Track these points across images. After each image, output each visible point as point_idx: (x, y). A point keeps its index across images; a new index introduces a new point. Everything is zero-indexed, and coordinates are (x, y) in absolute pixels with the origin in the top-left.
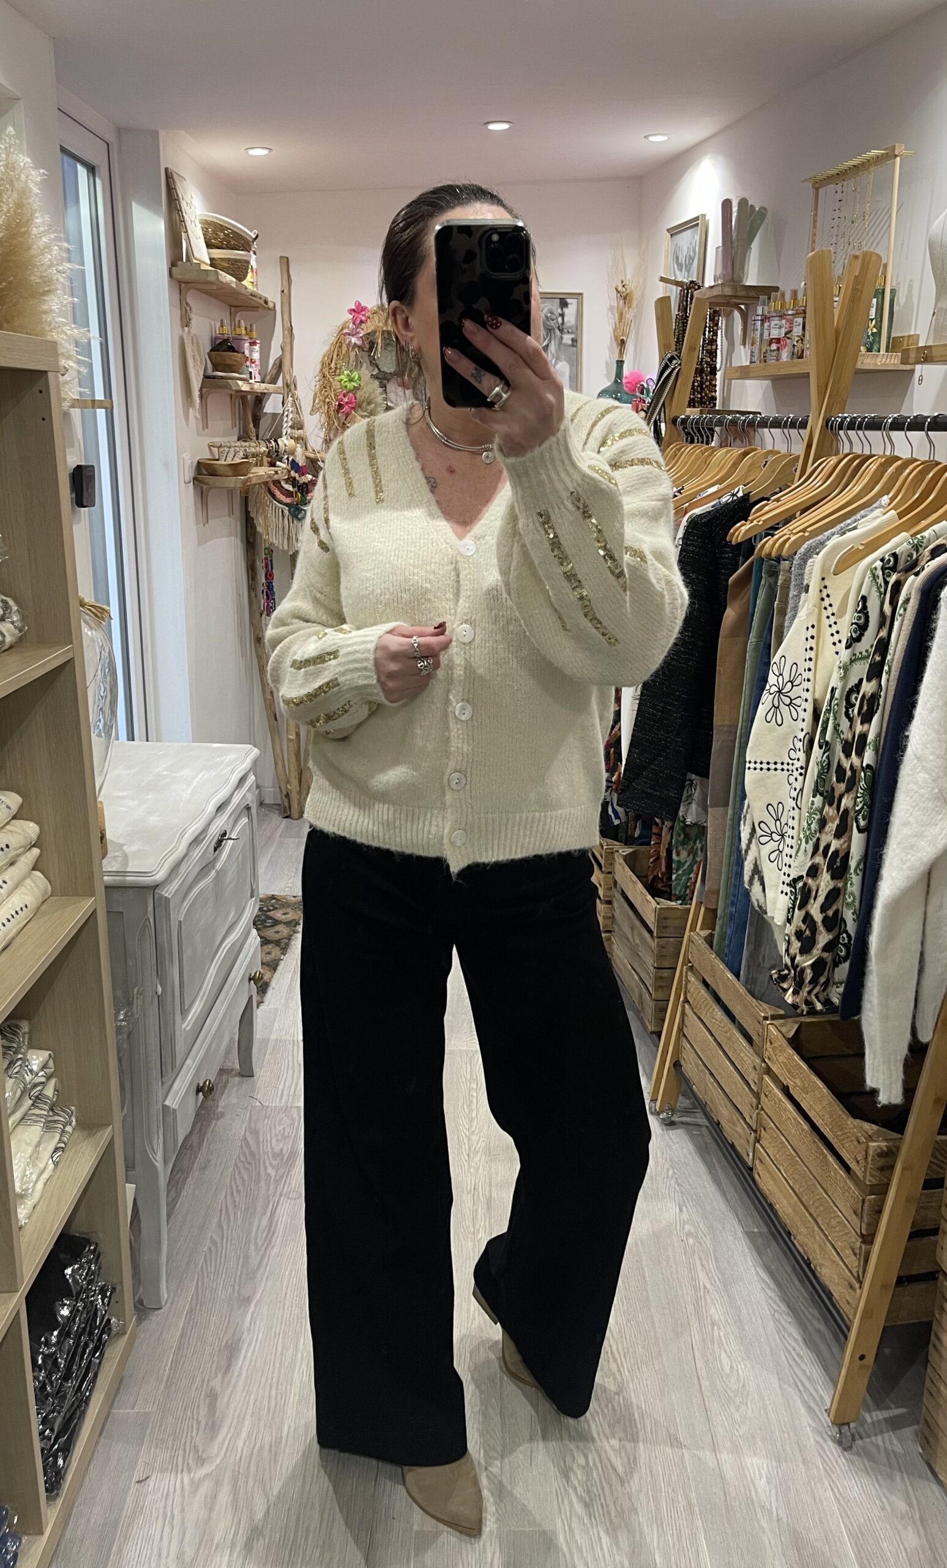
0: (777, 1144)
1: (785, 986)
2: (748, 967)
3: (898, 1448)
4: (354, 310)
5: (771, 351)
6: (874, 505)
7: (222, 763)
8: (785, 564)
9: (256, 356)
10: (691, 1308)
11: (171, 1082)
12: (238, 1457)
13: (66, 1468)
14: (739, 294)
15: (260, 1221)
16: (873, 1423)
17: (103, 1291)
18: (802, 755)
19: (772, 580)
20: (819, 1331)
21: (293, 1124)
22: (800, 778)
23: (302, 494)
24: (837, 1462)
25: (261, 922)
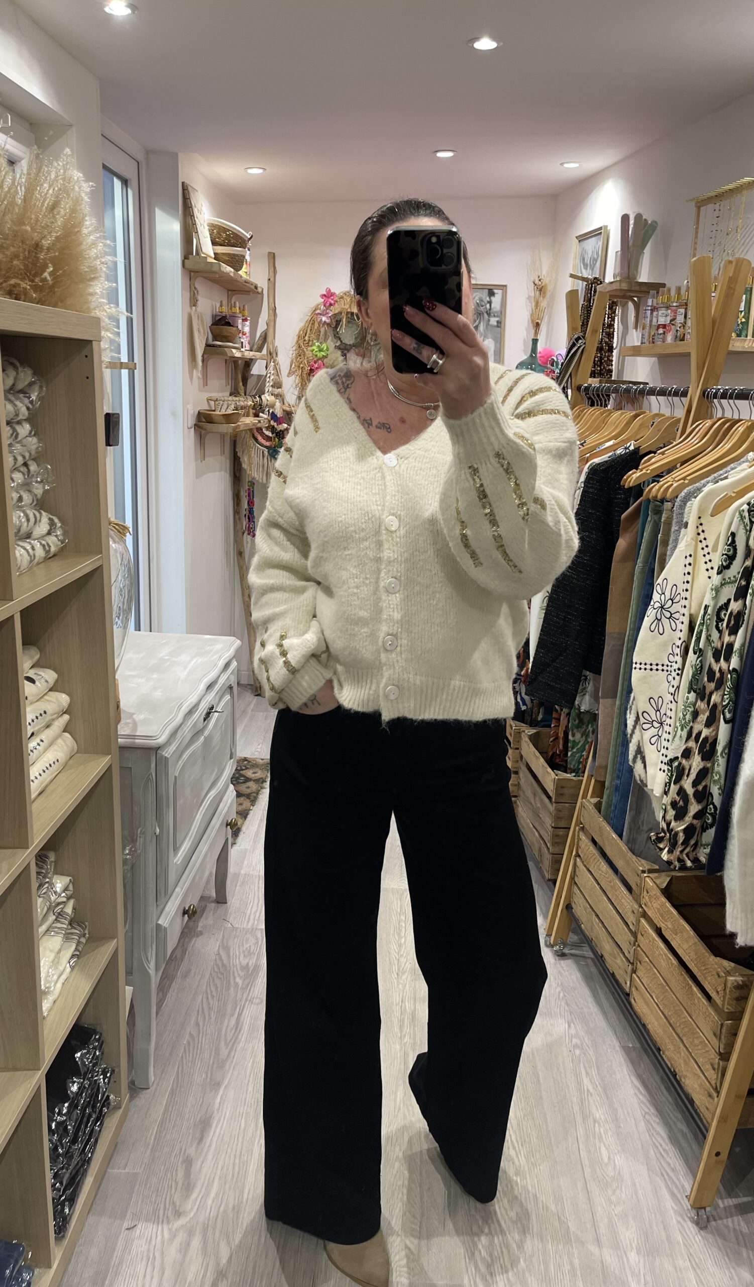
0: (650, 975)
1: (661, 846)
2: (630, 829)
3: (745, 1229)
4: (325, 295)
5: (658, 334)
6: (742, 460)
7: (211, 651)
8: (668, 505)
9: (247, 329)
10: (576, 1108)
11: (163, 905)
12: (207, 1214)
13: (70, 1215)
14: (633, 288)
15: (229, 1022)
16: (725, 1208)
17: (104, 1073)
18: (679, 659)
19: (656, 517)
20: (681, 1131)
21: (257, 943)
22: (678, 678)
23: (279, 439)
24: (694, 1239)
25: (237, 779)
